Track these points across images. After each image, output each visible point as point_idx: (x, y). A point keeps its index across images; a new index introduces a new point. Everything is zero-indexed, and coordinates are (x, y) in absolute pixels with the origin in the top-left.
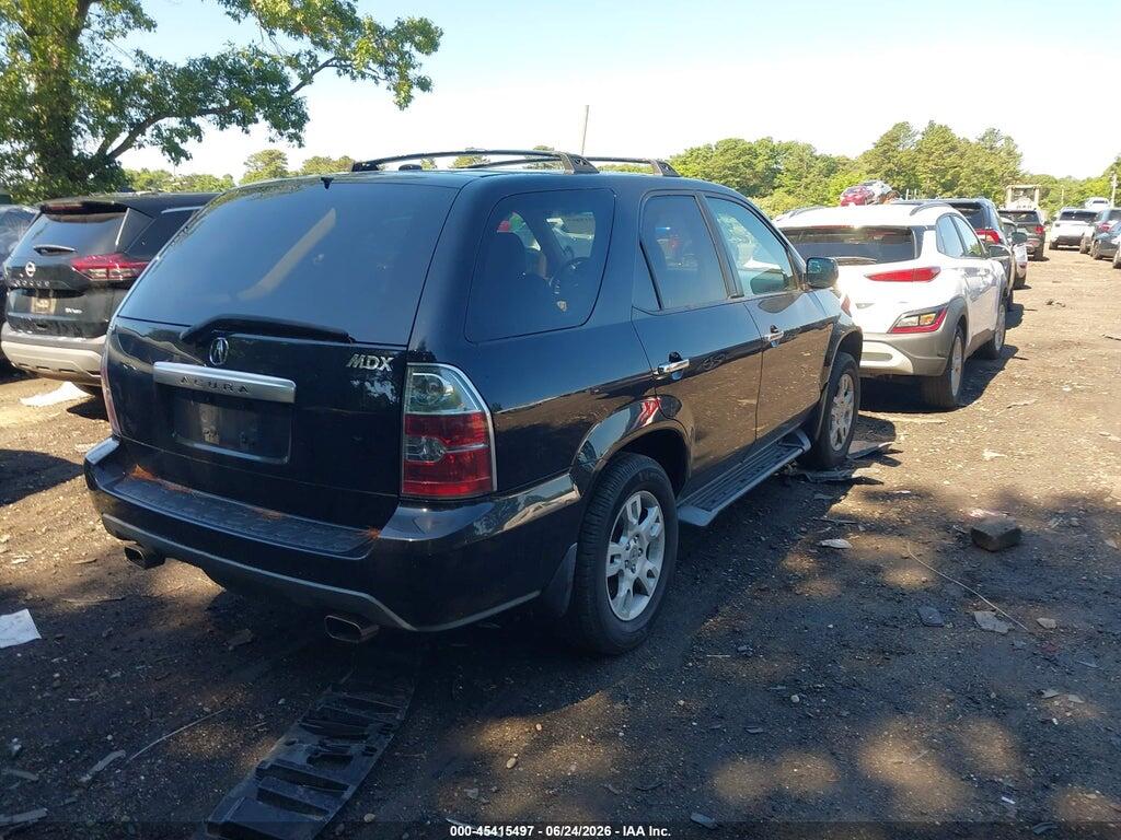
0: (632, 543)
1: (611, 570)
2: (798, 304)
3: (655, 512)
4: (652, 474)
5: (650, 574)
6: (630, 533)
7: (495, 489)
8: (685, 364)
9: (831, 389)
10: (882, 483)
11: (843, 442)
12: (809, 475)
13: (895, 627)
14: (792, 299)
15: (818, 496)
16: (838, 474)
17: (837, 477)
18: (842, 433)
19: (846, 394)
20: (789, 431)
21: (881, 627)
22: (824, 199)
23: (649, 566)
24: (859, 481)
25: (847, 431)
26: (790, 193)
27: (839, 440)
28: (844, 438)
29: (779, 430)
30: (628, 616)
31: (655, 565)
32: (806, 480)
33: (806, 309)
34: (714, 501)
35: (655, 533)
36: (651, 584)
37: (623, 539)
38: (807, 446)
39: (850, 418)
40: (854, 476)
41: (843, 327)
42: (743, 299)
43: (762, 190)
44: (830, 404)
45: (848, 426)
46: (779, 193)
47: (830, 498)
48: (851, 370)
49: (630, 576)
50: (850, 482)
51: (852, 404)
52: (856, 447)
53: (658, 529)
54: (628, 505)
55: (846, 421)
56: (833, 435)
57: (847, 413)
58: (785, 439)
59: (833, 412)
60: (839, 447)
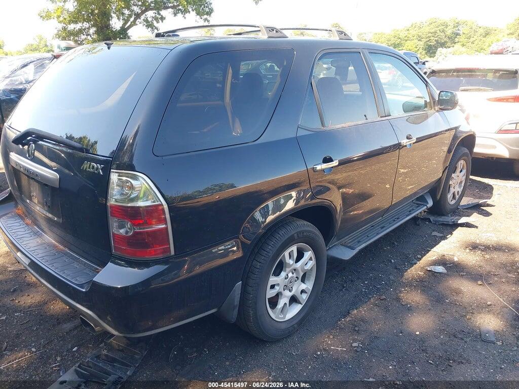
0: (290, 275)
1: (270, 293)
2: (430, 120)
3: (308, 254)
4: (305, 234)
5: (303, 291)
6: (288, 270)
7: (173, 253)
8: (335, 163)
9: (450, 169)
10: (477, 227)
11: (457, 199)
12: (432, 218)
13: (462, 339)
14: (426, 117)
15: (434, 233)
16: (449, 219)
17: (449, 222)
18: (456, 193)
19: (461, 171)
20: (421, 195)
21: (452, 338)
22: (482, 49)
23: (303, 286)
24: (462, 225)
25: (460, 193)
26: (463, 45)
27: (454, 197)
28: (457, 197)
29: (415, 194)
30: (284, 317)
31: (308, 286)
32: (430, 221)
33: (436, 122)
34: (359, 242)
35: (308, 267)
36: (305, 297)
37: (283, 274)
38: (430, 203)
39: (463, 185)
40: (460, 222)
41: (462, 132)
42: (389, 118)
43: (449, 44)
44: (449, 178)
45: (460, 190)
46: (457, 46)
47: (441, 235)
48: (466, 158)
49: (288, 294)
50: (456, 226)
51: (465, 177)
52: (465, 201)
53: (312, 264)
54: (286, 253)
55: (460, 187)
56: (450, 196)
57: (461, 182)
58: (418, 199)
59: (451, 183)
60: (453, 202)
